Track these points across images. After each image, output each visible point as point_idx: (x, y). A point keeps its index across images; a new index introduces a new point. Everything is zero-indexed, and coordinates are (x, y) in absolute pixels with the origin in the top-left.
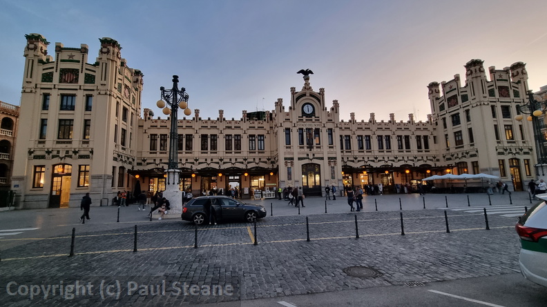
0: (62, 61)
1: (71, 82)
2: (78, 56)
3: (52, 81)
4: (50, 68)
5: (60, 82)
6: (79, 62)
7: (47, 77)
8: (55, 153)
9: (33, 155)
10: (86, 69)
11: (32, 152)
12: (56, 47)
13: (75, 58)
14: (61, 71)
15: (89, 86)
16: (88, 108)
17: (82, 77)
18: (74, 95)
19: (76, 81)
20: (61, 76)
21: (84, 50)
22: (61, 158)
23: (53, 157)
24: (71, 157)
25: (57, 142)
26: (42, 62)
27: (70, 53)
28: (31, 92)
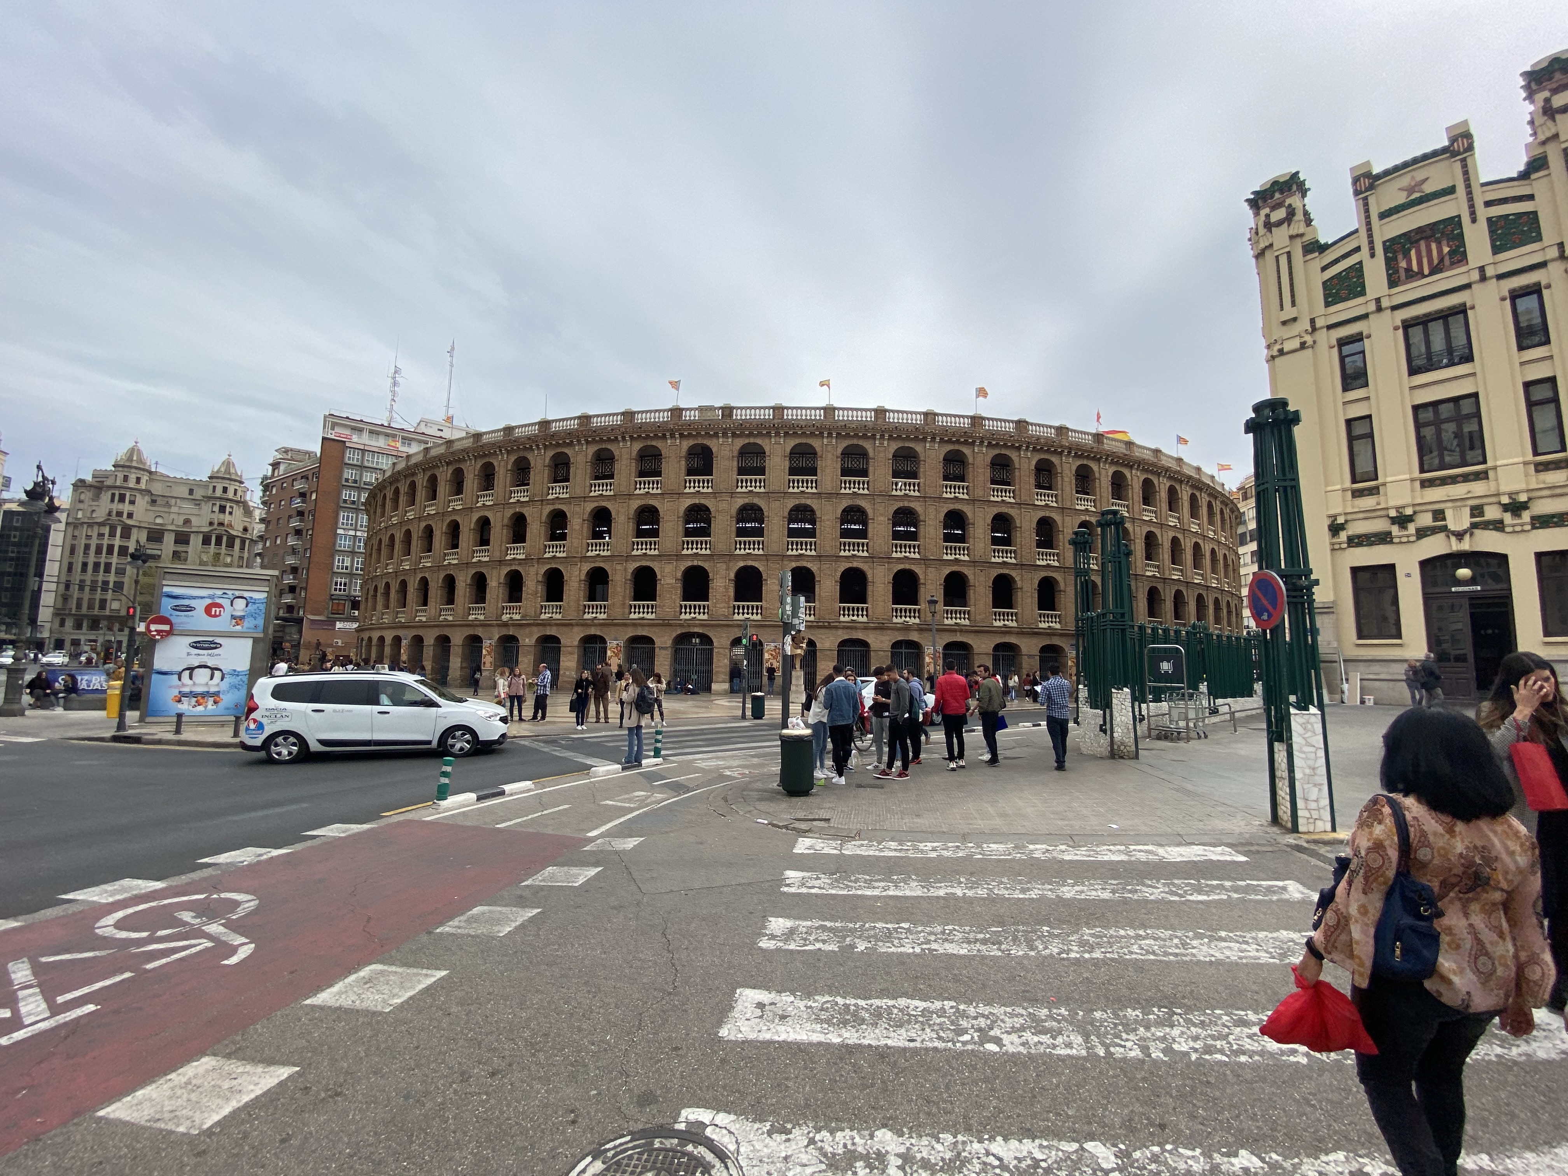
0: (1386, 215)
1: (1434, 271)
2: (1441, 176)
3: (1363, 293)
4: (1348, 255)
5: (1393, 283)
6: (1450, 191)
7: (1344, 287)
8: (1426, 520)
9: (1343, 536)
10: (1491, 203)
11: (1341, 527)
12: (1356, 181)
13: (1432, 187)
14: (1386, 250)
15: (1517, 258)
17: (1477, 238)
18: (1462, 310)
19: (1459, 256)
20: (1391, 263)
21: (1461, 145)
22: (1460, 535)
23: (1422, 533)
24: (1497, 524)
25: (1426, 484)
26: (1315, 248)
27: (1405, 180)
28: (1303, 346)
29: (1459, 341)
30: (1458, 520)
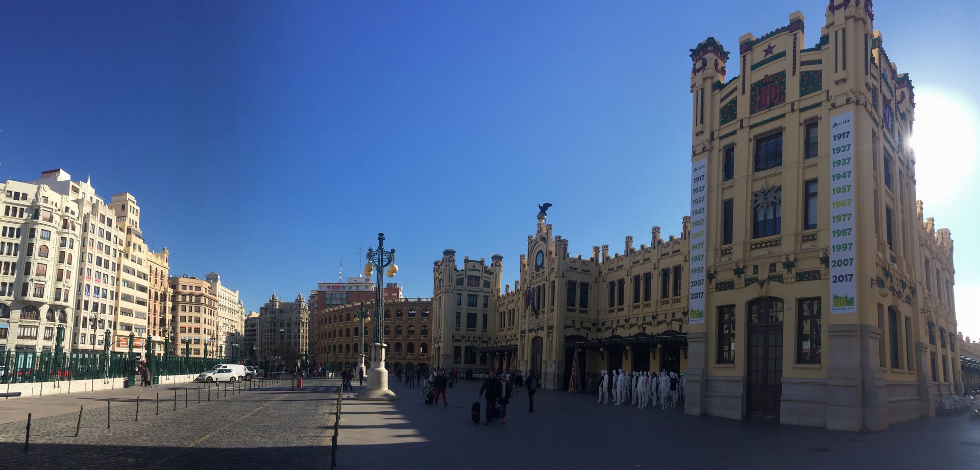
0: (469, 270)
1: (474, 286)
2: (478, 267)
3: (463, 285)
4: (461, 275)
5: (468, 285)
6: (479, 271)
7: (460, 282)
8: (467, 338)
9: (454, 339)
10: (484, 277)
11: (454, 337)
12: (465, 260)
13: (477, 268)
14: (468, 277)
15: (486, 290)
16: (486, 305)
17: (482, 282)
18: (476, 296)
19: (478, 285)
20: (468, 281)
21: (482, 262)
22: (472, 342)
23: (466, 341)
24: (476, 341)
25: (468, 330)
26: (456, 270)
27: (472, 264)
28: (452, 292)
29: (475, 302)
30: (472, 339)
